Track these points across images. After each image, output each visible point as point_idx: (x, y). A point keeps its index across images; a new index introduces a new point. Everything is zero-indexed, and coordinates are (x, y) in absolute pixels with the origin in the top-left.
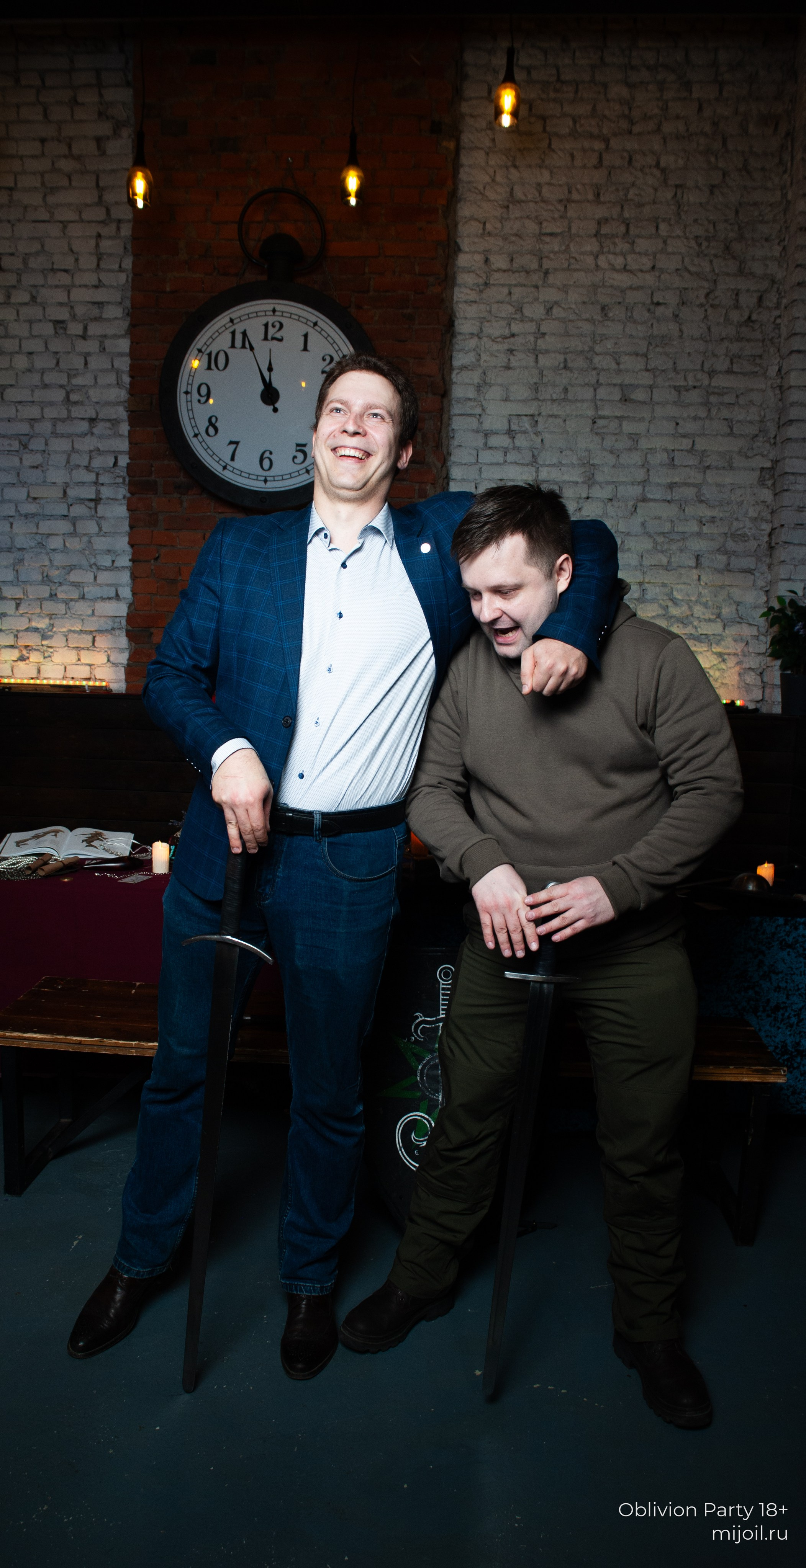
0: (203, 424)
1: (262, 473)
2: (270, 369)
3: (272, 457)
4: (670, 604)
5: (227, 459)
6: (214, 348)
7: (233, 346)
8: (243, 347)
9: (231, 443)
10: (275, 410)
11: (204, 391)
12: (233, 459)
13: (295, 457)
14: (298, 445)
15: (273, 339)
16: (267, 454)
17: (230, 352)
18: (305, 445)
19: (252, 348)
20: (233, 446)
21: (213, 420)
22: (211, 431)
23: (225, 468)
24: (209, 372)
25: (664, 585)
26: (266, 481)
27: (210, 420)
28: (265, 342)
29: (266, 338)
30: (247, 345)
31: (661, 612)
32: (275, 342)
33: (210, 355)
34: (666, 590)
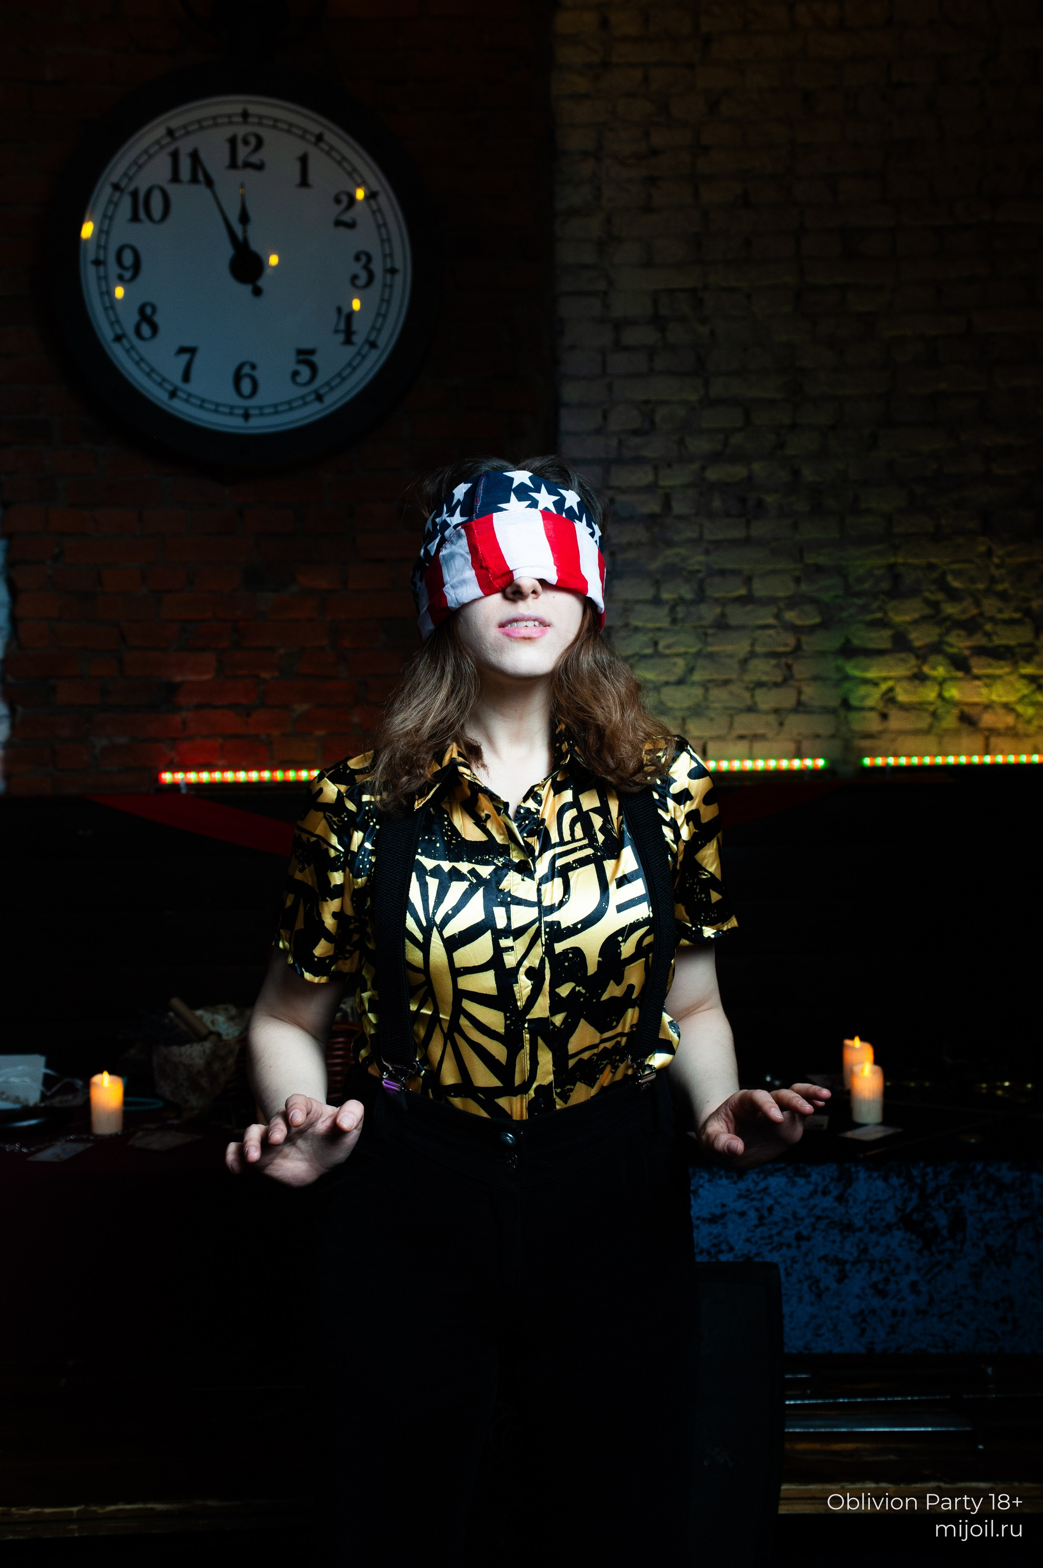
0: (130, 320)
1: (237, 401)
2: (244, 218)
3: (256, 374)
4: (940, 596)
5: (176, 379)
6: (142, 183)
7: (176, 178)
8: (194, 180)
9: (182, 350)
10: (257, 292)
11: (128, 258)
12: (186, 378)
13: (295, 374)
14: (300, 352)
15: (247, 165)
16: (247, 370)
17: (171, 189)
18: (312, 352)
19: (209, 183)
20: (185, 357)
21: (148, 311)
22: (146, 330)
23: (173, 394)
24: (136, 225)
25: (931, 567)
26: (246, 416)
27: (142, 310)
28: (234, 173)
29: (233, 165)
30: (201, 177)
31: (928, 611)
32: (250, 172)
33: (135, 194)
34: (935, 575)
